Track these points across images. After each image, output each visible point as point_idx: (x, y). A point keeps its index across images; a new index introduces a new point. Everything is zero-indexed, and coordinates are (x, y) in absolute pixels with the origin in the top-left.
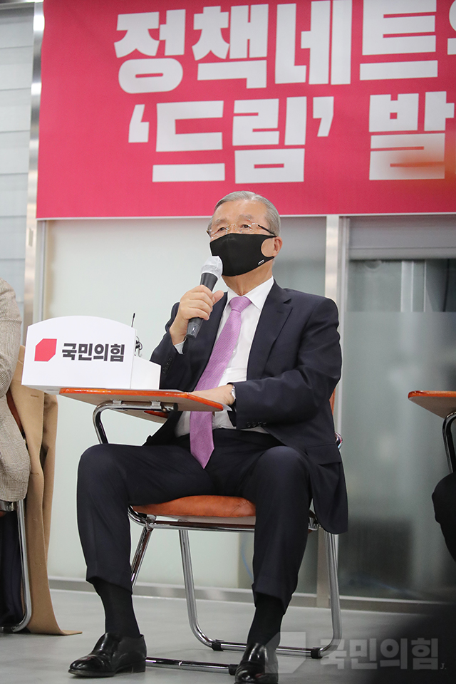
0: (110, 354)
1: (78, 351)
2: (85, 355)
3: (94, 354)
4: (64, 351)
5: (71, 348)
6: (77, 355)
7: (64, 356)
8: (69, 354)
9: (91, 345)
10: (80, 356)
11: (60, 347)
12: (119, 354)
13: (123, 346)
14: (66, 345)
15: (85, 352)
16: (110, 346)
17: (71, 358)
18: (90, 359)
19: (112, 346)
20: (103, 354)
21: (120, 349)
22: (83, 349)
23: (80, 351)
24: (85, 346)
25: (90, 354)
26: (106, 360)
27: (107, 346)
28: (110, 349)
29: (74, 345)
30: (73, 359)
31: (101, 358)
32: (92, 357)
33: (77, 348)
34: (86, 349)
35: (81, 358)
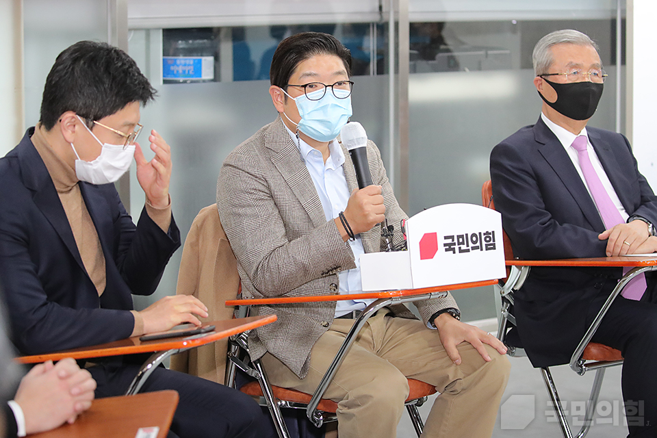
0: (484, 243)
1: (457, 244)
2: (464, 247)
3: (471, 245)
4: (445, 245)
5: (450, 241)
6: (457, 247)
7: (446, 250)
8: (449, 248)
9: (467, 235)
10: (460, 248)
11: (441, 242)
12: (492, 242)
13: (493, 232)
14: (446, 238)
15: (463, 243)
16: (482, 234)
17: (452, 252)
18: (468, 251)
19: (484, 234)
20: (478, 244)
21: (491, 236)
22: (461, 240)
23: (459, 244)
24: (462, 236)
25: (468, 246)
26: (482, 250)
27: (480, 233)
28: (483, 237)
29: (452, 237)
30: (454, 253)
31: (477, 248)
32: (470, 248)
33: (456, 241)
34: (463, 240)
35: (461, 251)
